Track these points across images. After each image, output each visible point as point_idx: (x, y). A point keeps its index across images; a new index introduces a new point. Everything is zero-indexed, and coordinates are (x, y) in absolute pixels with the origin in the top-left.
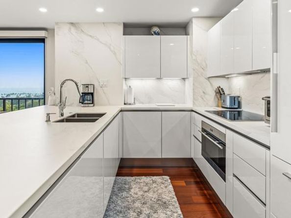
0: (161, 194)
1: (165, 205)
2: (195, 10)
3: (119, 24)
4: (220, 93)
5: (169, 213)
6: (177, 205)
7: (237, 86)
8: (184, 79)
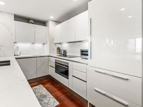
0: (41, 93)
1: (45, 96)
2: (52, 17)
3: (12, 14)
4: (59, 49)
5: (48, 99)
6: (50, 94)
7: (65, 46)
8: (44, 44)
